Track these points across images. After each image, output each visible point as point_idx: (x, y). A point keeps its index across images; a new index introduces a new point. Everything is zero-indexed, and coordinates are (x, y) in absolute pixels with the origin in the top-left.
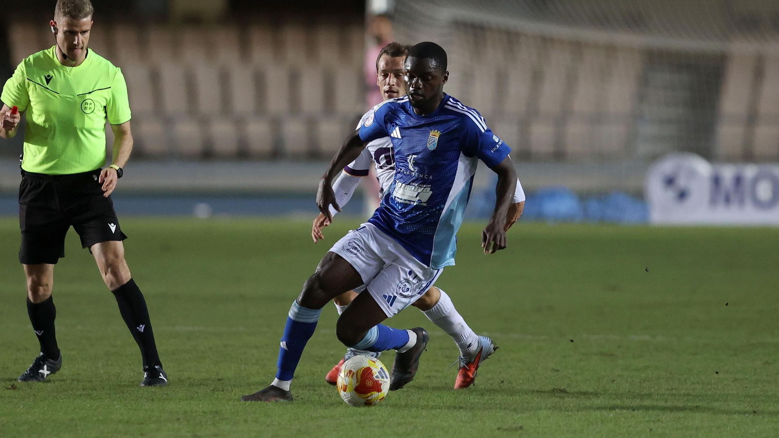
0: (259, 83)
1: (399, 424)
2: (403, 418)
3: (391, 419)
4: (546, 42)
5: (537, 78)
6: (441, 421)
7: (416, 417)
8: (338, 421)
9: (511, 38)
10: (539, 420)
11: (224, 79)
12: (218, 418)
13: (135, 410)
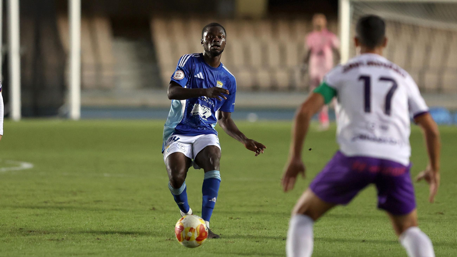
0: (282, 51)
1: (355, 230)
2: (357, 227)
3: (351, 228)
4: (433, 31)
5: (428, 49)
6: (377, 229)
7: (364, 227)
8: (323, 228)
9: (414, 29)
10: (429, 229)
11: (264, 50)
12: (261, 226)
13: (217, 221)
